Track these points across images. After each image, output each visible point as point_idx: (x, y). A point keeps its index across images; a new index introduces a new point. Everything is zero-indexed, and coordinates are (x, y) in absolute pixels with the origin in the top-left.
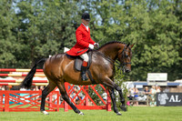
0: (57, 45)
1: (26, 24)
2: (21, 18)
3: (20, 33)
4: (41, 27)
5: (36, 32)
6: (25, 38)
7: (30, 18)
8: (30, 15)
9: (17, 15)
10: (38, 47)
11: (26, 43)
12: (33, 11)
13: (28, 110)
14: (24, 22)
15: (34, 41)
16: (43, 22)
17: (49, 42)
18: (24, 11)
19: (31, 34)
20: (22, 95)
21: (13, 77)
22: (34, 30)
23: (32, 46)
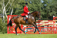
0: (55, 12)
1: (46, 6)
2: (44, 4)
3: (44, 9)
4: (50, 7)
5: (49, 8)
6: (45, 11)
7: (47, 4)
8: (47, 3)
9: (43, 3)
10: (49, 13)
12: (48, 2)
13: (47, 33)
14: (45, 5)
15: (48, 11)
16: (51, 5)
17: (53, 11)
18: (45, 2)
19: (47, 9)
21: (42, 23)
22: (48, 8)
23: (48, 13)
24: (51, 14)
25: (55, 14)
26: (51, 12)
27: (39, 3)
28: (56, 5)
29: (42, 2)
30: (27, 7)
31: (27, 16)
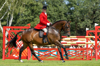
0: (90, 22)
1: (73, 10)
2: (69, 7)
3: (69, 16)
4: (81, 12)
5: (78, 15)
6: (72, 18)
7: (74, 7)
8: (75, 5)
9: (67, 5)
10: (79, 23)
11: (72, 21)
12: (76, 3)
13: (74, 59)
14: (71, 9)
15: (77, 20)
16: (82, 9)
17: (86, 20)
18: (71, 3)
19: (75, 16)
20: (70, 51)
21: (65, 40)
22: (77, 13)
23: (76, 23)
24: (81, 25)
25: (90, 25)
26: (83, 20)
27: (60, 5)
28: (91, 9)
29: (67, 3)
30: (46, 14)
31: (45, 30)
